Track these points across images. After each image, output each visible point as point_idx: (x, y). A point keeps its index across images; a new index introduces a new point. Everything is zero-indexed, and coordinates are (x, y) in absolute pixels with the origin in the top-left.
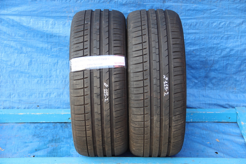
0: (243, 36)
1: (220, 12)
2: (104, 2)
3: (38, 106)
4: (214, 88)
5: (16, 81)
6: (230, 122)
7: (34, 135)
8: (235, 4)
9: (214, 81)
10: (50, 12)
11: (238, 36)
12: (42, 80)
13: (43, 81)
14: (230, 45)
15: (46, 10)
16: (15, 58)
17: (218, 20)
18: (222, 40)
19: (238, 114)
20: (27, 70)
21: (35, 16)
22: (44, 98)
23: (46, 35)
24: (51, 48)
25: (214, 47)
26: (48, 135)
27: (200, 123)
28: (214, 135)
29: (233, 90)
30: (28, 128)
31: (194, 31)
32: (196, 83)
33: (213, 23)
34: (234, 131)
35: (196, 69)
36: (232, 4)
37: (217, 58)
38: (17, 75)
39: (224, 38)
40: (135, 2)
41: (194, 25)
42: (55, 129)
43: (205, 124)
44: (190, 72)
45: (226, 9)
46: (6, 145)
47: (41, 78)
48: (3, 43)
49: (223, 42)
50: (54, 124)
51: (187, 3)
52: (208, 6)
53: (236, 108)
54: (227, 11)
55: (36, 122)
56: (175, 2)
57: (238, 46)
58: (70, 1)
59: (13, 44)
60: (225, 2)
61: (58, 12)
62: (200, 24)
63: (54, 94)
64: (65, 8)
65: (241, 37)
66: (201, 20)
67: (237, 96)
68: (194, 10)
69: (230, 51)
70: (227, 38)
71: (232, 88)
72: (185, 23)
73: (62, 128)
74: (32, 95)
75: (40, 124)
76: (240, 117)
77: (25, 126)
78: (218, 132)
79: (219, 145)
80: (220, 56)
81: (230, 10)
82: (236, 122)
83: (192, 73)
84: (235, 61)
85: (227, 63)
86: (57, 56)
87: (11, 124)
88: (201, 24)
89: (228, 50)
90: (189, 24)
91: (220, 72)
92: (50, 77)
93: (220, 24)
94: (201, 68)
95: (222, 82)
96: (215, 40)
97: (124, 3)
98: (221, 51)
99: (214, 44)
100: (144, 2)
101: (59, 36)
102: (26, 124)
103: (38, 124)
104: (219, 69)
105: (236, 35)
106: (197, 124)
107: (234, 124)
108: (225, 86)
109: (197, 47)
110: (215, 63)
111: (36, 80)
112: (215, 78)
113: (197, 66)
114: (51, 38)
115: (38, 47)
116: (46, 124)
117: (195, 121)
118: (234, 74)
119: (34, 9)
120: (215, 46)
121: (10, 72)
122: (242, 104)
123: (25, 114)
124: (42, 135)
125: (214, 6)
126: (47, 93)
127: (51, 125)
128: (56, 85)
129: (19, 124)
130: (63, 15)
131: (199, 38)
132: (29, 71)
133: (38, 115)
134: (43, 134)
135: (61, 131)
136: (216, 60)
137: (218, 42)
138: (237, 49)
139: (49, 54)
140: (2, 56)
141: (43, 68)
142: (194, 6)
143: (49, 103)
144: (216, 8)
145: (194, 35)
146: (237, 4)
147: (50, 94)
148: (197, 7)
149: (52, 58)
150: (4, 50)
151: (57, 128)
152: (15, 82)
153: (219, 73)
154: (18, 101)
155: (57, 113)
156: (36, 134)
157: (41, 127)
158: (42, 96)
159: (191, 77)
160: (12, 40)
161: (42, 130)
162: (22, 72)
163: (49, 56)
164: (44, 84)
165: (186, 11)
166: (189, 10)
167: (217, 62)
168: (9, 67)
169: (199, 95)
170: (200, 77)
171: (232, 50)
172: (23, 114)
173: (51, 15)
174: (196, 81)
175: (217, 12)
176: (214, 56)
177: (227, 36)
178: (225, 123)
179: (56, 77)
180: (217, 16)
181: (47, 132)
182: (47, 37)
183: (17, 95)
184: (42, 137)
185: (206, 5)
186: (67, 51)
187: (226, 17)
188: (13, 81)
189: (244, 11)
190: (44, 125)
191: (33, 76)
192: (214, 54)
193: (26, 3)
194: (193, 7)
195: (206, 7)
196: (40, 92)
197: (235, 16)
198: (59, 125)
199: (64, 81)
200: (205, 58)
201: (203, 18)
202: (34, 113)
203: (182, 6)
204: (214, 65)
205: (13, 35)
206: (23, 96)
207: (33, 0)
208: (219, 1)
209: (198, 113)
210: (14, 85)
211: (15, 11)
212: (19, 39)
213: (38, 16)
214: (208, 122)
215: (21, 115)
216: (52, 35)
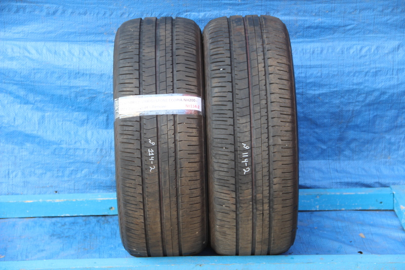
0: (400, 69)
1: (359, 29)
3: (56, 192)
4: (354, 158)
6: (383, 209)
7: (53, 235)
8: (385, 16)
9: (353, 145)
10: (77, 34)
11: (393, 70)
12: (61, 149)
13: (64, 150)
14: (380, 86)
15: (70, 30)
16: (16, 112)
17: (357, 43)
18: (367, 78)
19: (395, 195)
20: (35, 132)
21: (51, 41)
22: (66, 179)
23: (67, 74)
24: (76, 97)
25: (353, 90)
26: (75, 234)
27: (333, 212)
28: (356, 228)
29: (385, 160)
30: (41, 225)
31: (319, 63)
32: (324, 150)
33: (350, 48)
34: (389, 222)
35: (324, 126)
36: (380, 15)
37: (358, 108)
39: (370, 74)
41: (319, 52)
42: (88, 226)
43: (340, 214)
44: (314, 132)
45: (369, 25)
46: (6, 249)
47: (59, 145)
49: (368, 80)
50: (84, 218)
51: (305, 16)
52: (340, 20)
53: (392, 186)
54: (371, 28)
55: (53, 215)
56: (285, 15)
57: (394, 87)
58: (110, 15)
59: (12, 88)
60: (368, 12)
61: (91, 34)
62: (328, 50)
63: (83, 172)
64: (103, 27)
65: (397, 72)
66: (330, 44)
67: (393, 170)
68: (317, 27)
69: (381, 94)
70: (376, 74)
71: (383, 156)
72: (303, 50)
73: (99, 224)
74: (46, 173)
75: (61, 218)
76: (398, 199)
77: (36, 223)
78: (363, 224)
79: (364, 243)
80: (363, 104)
81: (376, 27)
82: (392, 209)
83: (317, 133)
84: (388, 110)
85: (375, 114)
86: (86, 109)
87: (11, 220)
88: (330, 51)
89: (376, 94)
90: (310, 51)
91: (364, 129)
92: (75, 143)
93: (361, 50)
94: (332, 125)
95: (367, 146)
96: (355, 78)
97: (200, 17)
98: (365, 95)
99: (353, 85)
101: (90, 75)
102: (36, 219)
103: (58, 219)
104: (362, 125)
105: (390, 69)
106: (326, 214)
107: (389, 213)
108: (372, 153)
109: (325, 89)
110: (355, 116)
111: (52, 148)
112: (355, 140)
113: (326, 121)
114: (75, 78)
115: (53, 95)
116: (71, 219)
117: (323, 209)
118: (386, 132)
119: (50, 29)
120: (355, 87)
121: (7, 135)
122: (402, 181)
123: (36, 201)
124: (66, 235)
125: (349, 20)
126: (70, 170)
127: (80, 220)
128: (86, 157)
129: (25, 219)
130: (99, 38)
131: (329, 74)
132: (39, 133)
133: (58, 203)
134: (67, 233)
135: (97, 228)
136: (357, 110)
137: (361, 81)
138: (391, 91)
139: (72, 106)
141: (64, 128)
142: (318, 20)
143: (74, 186)
144: (353, 22)
145: (320, 69)
146: (387, 15)
147: (77, 171)
148: (322, 23)
149: (78, 111)
151: (90, 223)
152: (16, 152)
153: (363, 131)
154: (22, 184)
155: (90, 199)
156: (55, 233)
157: (63, 223)
158: (63, 175)
159: (315, 140)
160: (9, 83)
161: (65, 227)
162: (28, 136)
163: (74, 108)
164: (65, 154)
165: (305, 30)
166: (309, 27)
167: (359, 113)
168: (5, 128)
169: (329, 170)
170: (330, 140)
171: (383, 93)
172: (31, 201)
173: (78, 39)
174: (324, 147)
175: (355, 29)
176: (353, 104)
177: (374, 70)
178: (374, 212)
180: (356, 36)
181: (73, 230)
182: (69, 78)
183: (20, 174)
184: (66, 237)
185: (336, 18)
186: (103, 101)
187: (370, 37)
189: (400, 28)
191: (46, 142)
192: (354, 101)
193: (37, 19)
194: (316, 21)
195: (338, 21)
196: (60, 167)
197: (386, 35)
198: (94, 220)
199: (98, 151)
200: (339, 107)
201: (333, 40)
202: (52, 200)
203: (297, 21)
204: (354, 119)
205: (11, 75)
206: (30, 176)
207: (48, 14)
208: (358, 12)
209: (328, 194)
210: (15, 157)
211: (17, 33)
212: (21, 81)
213: (57, 41)
214: (346, 210)
215: (28, 203)
216: (79, 73)
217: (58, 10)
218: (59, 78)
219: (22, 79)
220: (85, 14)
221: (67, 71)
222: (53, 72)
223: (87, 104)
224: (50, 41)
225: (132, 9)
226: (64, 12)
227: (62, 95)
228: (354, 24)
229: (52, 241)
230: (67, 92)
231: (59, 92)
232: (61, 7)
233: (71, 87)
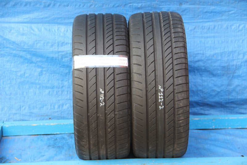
1: (238, 13)
2: (118, 6)
3: (50, 119)
5: (26, 92)
7: (49, 146)
10: (62, 19)
12: (53, 91)
13: (55, 92)
15: (58, 16)
16: (25, 68)
17: (237, 22)
20: (37, 81)
22: (56, 110)
24: (62, 58)
25: (235, 51)
26: (63, 145)
27: (223, 130)
28: (239, 140)
30: (42, 140)
31: (213, 35)
33: (232, 26)
35: (218, 76)
37: (239, 63)
38: (27, 86)
40: (151, 5)
41: (213, 28)
43: (228, 131)
44: (212, 80)
47: (52, 88)
48: (12, 53)
50: (68, 135)
51: (204, 5)
52: (226, 8)
54: (245, 13)
55: (49, 133)
56: (191, 4)
58: (83, 6)
59: (22, 54)
60: (244, 3)
61: (71, 18)
62: (218, 27)
63: (67, 106)
66: (220, 23)
68: (211, 12)
72: (202, 27)
74: (43, 107)
77: (38, 138)
78: (243, 137)
80: (243, 61)
83: (214, 81)
86: (68, 66)
87: (23, 136)
88: (220, 27)
90: (207, 28)
91: (244, 78)
92: (62, 87)
93: (239, 26)
94: (223, 75)
97: (139, 6)
98: (243, 55)
100: (160, 5)
102: (39, 136)
103: (52, 136)
104: (243, 75)
106: (219, 131)
109: (217, 51)
110: (238, 69)
111: (47, 91)
113: (219, 72)
114: (62, 46)
115: (48, 57)
117: (217, 128)
119: (46, 16)
120: (236, 49)
121: (19, 83)
123: (38, 124)
124: (58, 145)
125: (232, 7)
126: (59, 104)
127: (65, 136)
128: (68, 96)
129: (32, 136)
132: (40, 82)
133: (52, 125)
136: (239, 65)
139: (60, 64)
140: (12, 67)
141: (55, 78)
142: (212, 8)
143: (61, 115)
144: (234, 9)
145: (213, 39)
147: (63, 105)
148: (214, 9)
149: (63, 68)
150: (13, 60)
152: (25, 94)
153: (243, 80)
154: (29, 114)
157: (55, 139)
158: (54, 108)
160: (21, 50)
161: (57, 141)
162: (32, 83)
163: (60, 65)
164: (56, 95)
165: (204, 14)
166: (206, 12)
168: (19, 78)
172: (36, 125)
173: (63, 21)
175: (235, 14)
176: (236, 61)
179: (68, 88)
180: (236, 18)
181: (62, 143)
182: (58, 46)
183: (27, 108)
184: (58, 147)
185: (224, 6)
188: (23, 92)
190: (58, 136)
191: (44, 87)
192: (236, 59)
193: (38, 10)
195: (224, 8)
196: (52, 103)
200: (227, 62)
201: (222, 20)
202: (48, 124)
203: (199, 8)
204: (237, 71)
205: (22, 45)
206: (34, 109)
207: (45, 6)
208: (237, 2)
209: (220, 118)
210: (24, 97)
211: (26, 19)
212: (28, 49)
213: (50, 23)
214: (231, 128)
215: (34, 126)
216: (64, 43)
217: (51, 4)
218: (52, 46)
219: (29, 47)
220: (68, 6)
221: (57, 42)
222: (48, 43)
223: (69, 63)
224: (46, 23)
225: (96, 2)
226: (54, 5)
227: (53, 57)
228: (234, 10)
229: (49, 150)
230: (57, 55)
231: (51, 55)
232: (53, 2)
233: (59, 52)
